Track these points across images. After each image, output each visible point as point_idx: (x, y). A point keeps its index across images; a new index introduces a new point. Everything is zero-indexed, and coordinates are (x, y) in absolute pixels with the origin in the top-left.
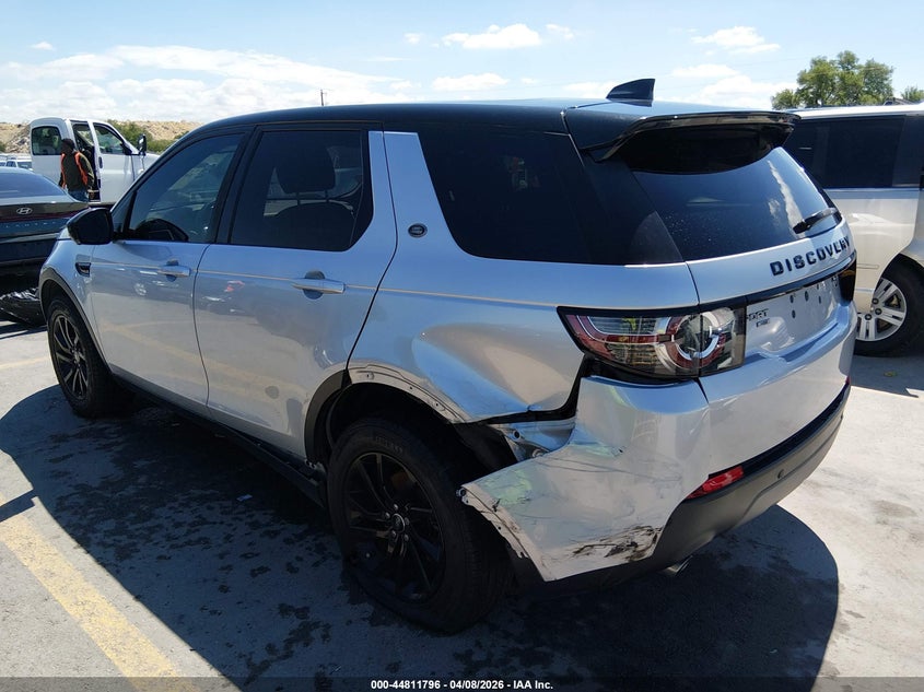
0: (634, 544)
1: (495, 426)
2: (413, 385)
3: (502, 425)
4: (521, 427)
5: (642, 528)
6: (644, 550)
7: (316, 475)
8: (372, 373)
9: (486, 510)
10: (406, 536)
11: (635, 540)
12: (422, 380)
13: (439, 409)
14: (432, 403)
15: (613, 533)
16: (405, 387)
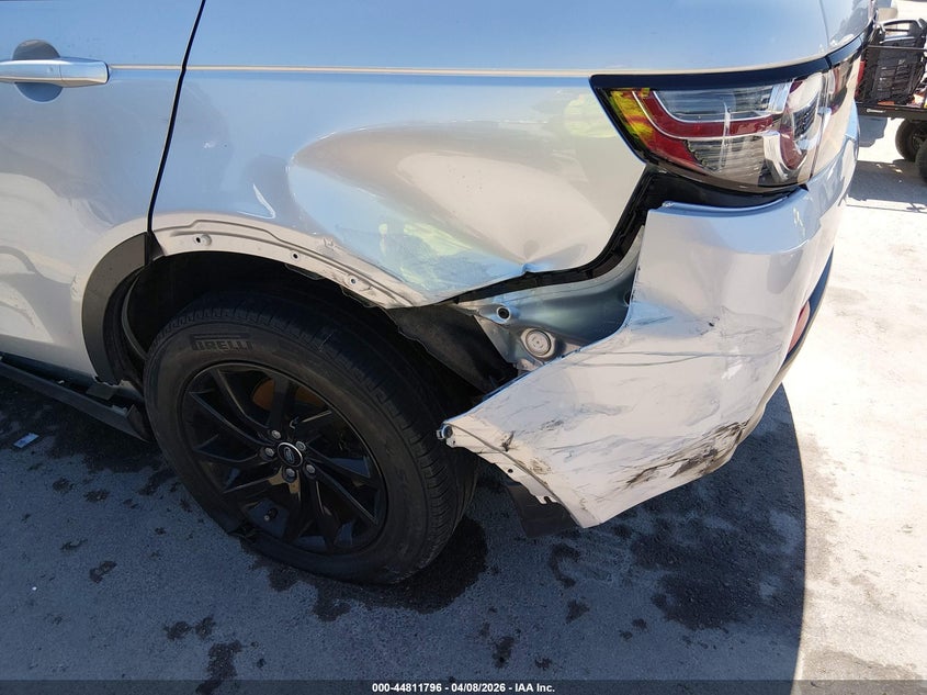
0: (714, 452)
1: (466, 305)
2: (297, 250)
3: (476, 303)
4: (509, 300)
5: (725, 429)
6: (724, 456)
7: (121, 399)
8: (206, 234)
9: (487, 449)
10: (310, 467)
11: (716, 447)
12: (321, 242)
13: (358, 288)
14: (343, 279)
15: (687, 445)
16: (283, 256)
